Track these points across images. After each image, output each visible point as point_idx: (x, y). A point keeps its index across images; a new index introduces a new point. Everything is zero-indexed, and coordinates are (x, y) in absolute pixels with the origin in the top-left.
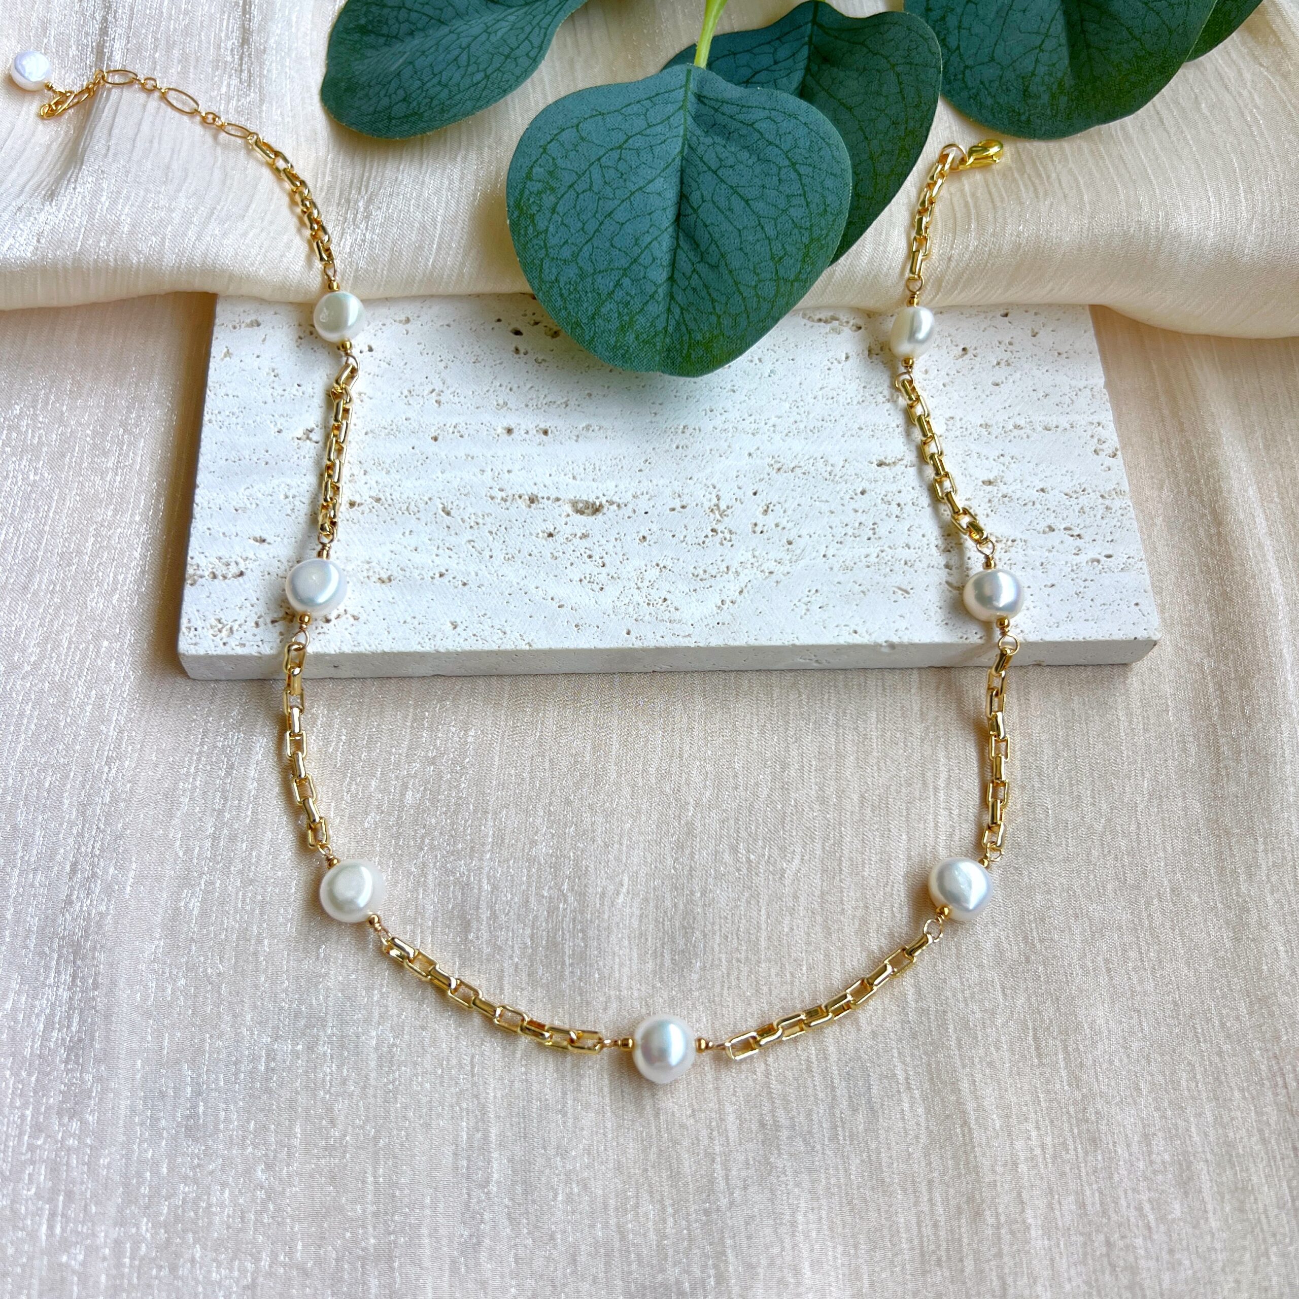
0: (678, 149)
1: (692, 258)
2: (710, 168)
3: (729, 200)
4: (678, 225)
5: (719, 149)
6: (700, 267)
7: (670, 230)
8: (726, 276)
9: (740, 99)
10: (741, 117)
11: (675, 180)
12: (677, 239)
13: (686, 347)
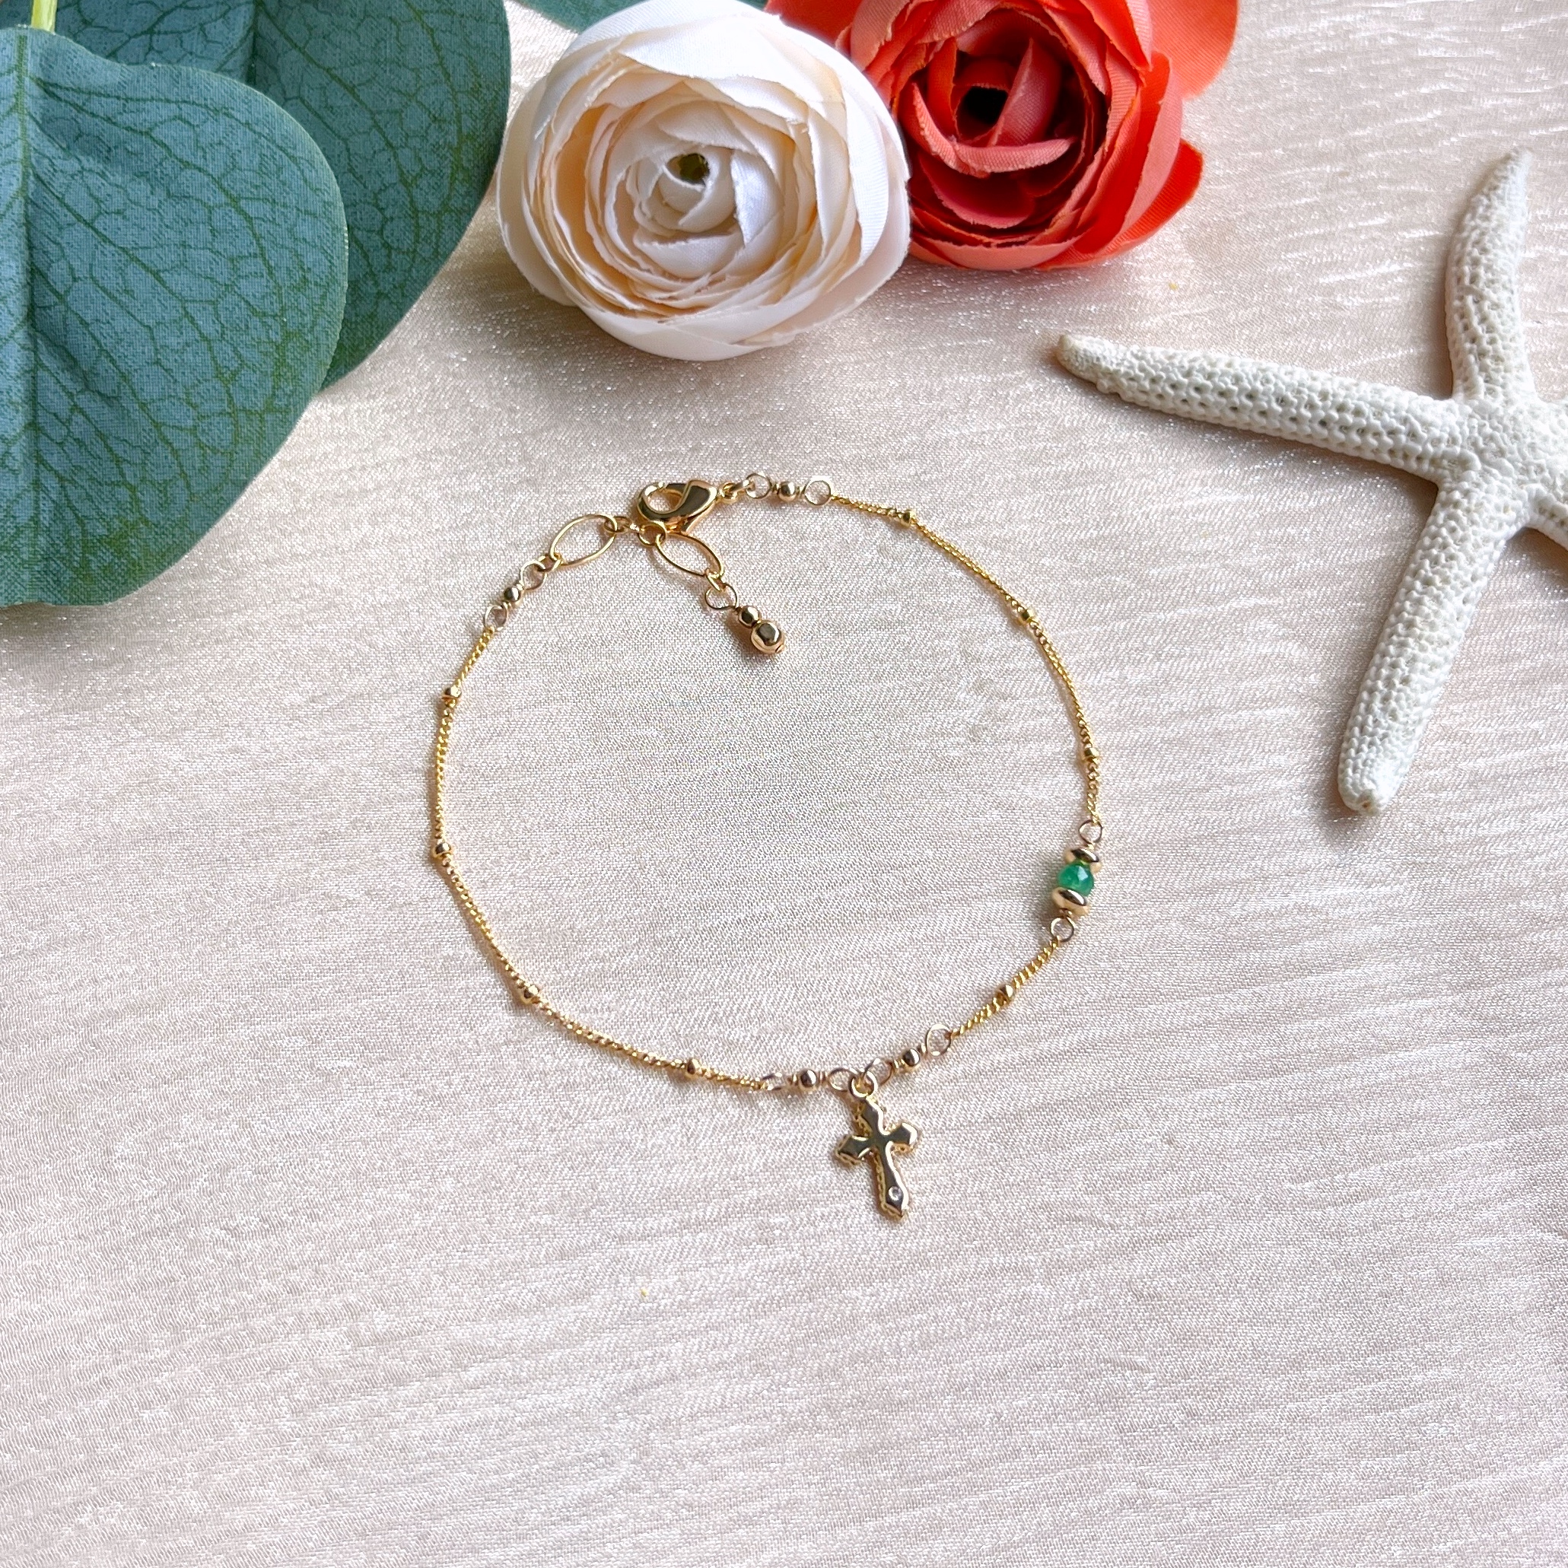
0: (16, 185)
1: (69, 384)
2: (79, 217)
3: (122, 272)
4: (33, 325)
5: (93, 180)
6: (83, 400)
7: (20, 335)
8: (136, 415)
9: (121, 85)
10: (127, 119)
11: (17, 242)
12: (35, 350)
13: (78, 549)
